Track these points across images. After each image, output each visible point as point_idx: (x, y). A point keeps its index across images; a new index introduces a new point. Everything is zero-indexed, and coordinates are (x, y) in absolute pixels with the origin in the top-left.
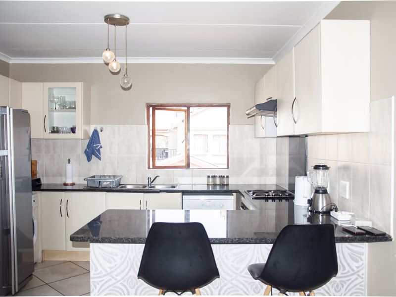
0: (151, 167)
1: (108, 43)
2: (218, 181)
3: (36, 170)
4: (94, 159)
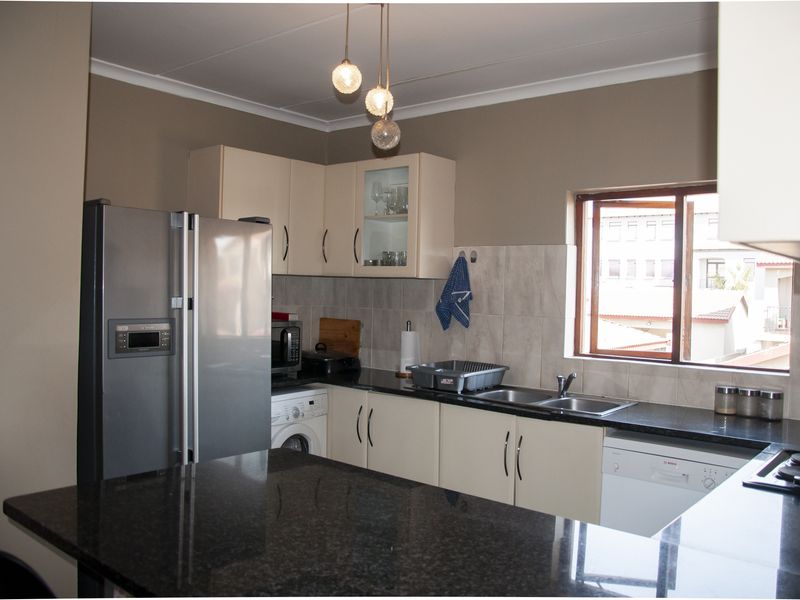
1: (347, 47)
2: (748, 408)
3: (358, 341)
4: (455, 324)
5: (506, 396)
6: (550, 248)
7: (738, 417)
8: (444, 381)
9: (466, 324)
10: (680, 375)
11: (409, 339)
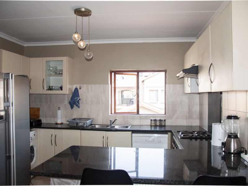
0: (113, 113)
1: (76, 28)
2: (158, 124)
3: (39, 114)
6: (104, 85)
7: (156, 126)
8: (80, 124)
9: (79, 107)
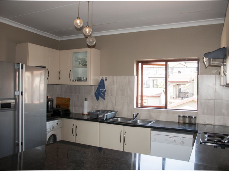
0: (139, 106)
3: (69, 104)
4: (100, 98)
5: (117, 120)
6: (130, 76)
7: (184, 123)
8: (100, 116)
9: (104, 99)
10: (168, 112)
11: (86, 103)
